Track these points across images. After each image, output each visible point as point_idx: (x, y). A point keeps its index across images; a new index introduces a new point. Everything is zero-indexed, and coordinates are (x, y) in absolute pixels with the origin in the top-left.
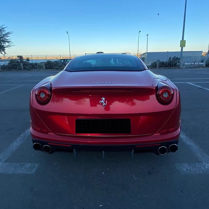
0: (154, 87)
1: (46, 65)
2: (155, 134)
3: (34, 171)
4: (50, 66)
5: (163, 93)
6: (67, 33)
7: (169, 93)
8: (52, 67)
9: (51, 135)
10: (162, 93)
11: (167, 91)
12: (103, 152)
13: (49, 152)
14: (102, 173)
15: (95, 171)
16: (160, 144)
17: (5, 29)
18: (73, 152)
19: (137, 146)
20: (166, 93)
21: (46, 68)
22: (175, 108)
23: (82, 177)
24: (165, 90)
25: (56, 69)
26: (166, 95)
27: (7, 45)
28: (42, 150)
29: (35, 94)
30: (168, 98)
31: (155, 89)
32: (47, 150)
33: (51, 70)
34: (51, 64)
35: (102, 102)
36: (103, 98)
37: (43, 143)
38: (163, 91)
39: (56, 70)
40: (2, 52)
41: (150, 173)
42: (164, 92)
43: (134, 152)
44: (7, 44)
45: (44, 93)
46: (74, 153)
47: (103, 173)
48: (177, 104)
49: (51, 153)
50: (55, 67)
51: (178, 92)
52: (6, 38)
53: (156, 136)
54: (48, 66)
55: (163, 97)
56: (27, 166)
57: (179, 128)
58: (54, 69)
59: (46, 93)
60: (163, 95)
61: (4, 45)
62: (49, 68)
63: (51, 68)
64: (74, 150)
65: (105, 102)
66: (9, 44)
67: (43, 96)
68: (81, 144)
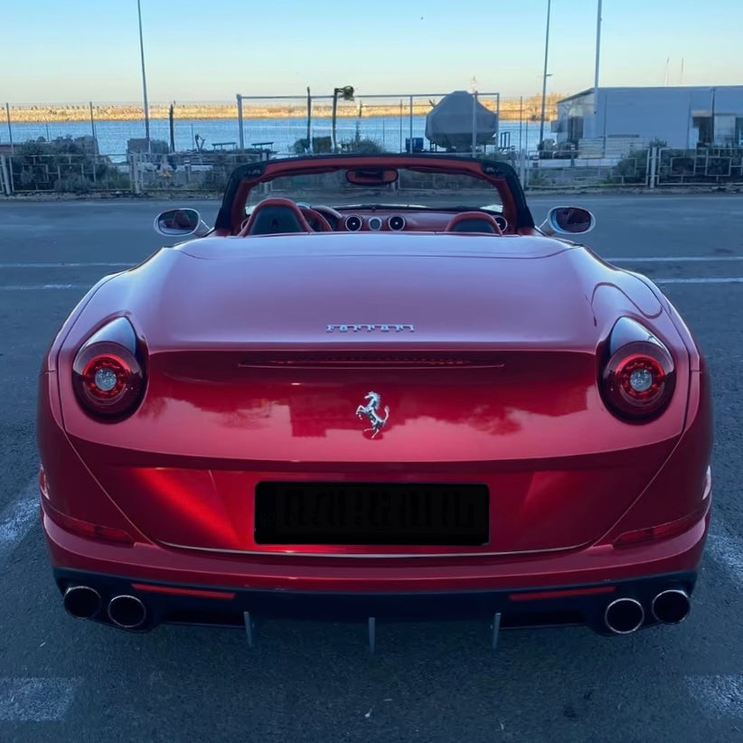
0: (591, 348)
1: (17, 168)
2: (592, 548)
3: (62, 708)
4: (39, 172)
5: (630, 373)
7: (655, 371)
8: (53, 178)
9: (145, 553)
10: (624, 371)
11: (648, 363)
12: (372, 621)
13: (138, 624)
14: (363, 714)
15: (330, 705)
16: (612, 589)
18: (243, 623)
19: (513, 598)
20: (642, 373)
21: (18, 186)
22: (679, 437)
23: (280, 732)
24: (639, 360)
25: (76, 190)
26: (640, 382)
28: (103, 618)
29: (74, 373)
30: (651, 392)
31: (594, 353)
32: (126, 614)
33: (45, 196)
34: (47, 160)
35: (365, 410)
36: (372, 394)
37: (108, 587)
38: (630, 364)
39: (73, 196)
41: (570, 714)
42: (636, 369)
43: (503, 624)
45: (110, 368)
46: (244, 629)
47: (368, 715)
48: (691, 420)
49: (147, 626)
50: (67, 182)
51: (696, 366)
53: (598, 556)
54: (27, 176)
55: (629, 388)
56: (27, 690)
57: (703, 522)
58: (64, 191)
59: (122, 370)
60: (629, 379)
62: (31, 186)
63: (48, 187)
64: (246, 613)
65: (381, 413)
67: (106, 382)
68: (277, 590)
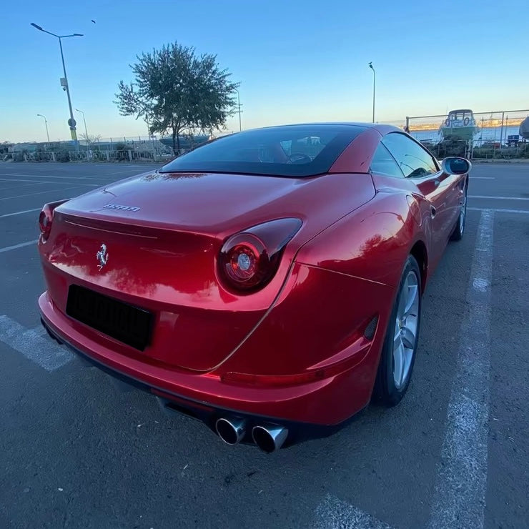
6: (371, 66)
16: (210, 409)
17: (227, 78)
22: (266, 310)
27: (229, 111)
36: (103, 245)
40: (219, 125)
44: (228, 108)
47: (139, 425)
52: (228, 96)
61: (226, 110)
65: (105, 257)
66: (232, 108)
